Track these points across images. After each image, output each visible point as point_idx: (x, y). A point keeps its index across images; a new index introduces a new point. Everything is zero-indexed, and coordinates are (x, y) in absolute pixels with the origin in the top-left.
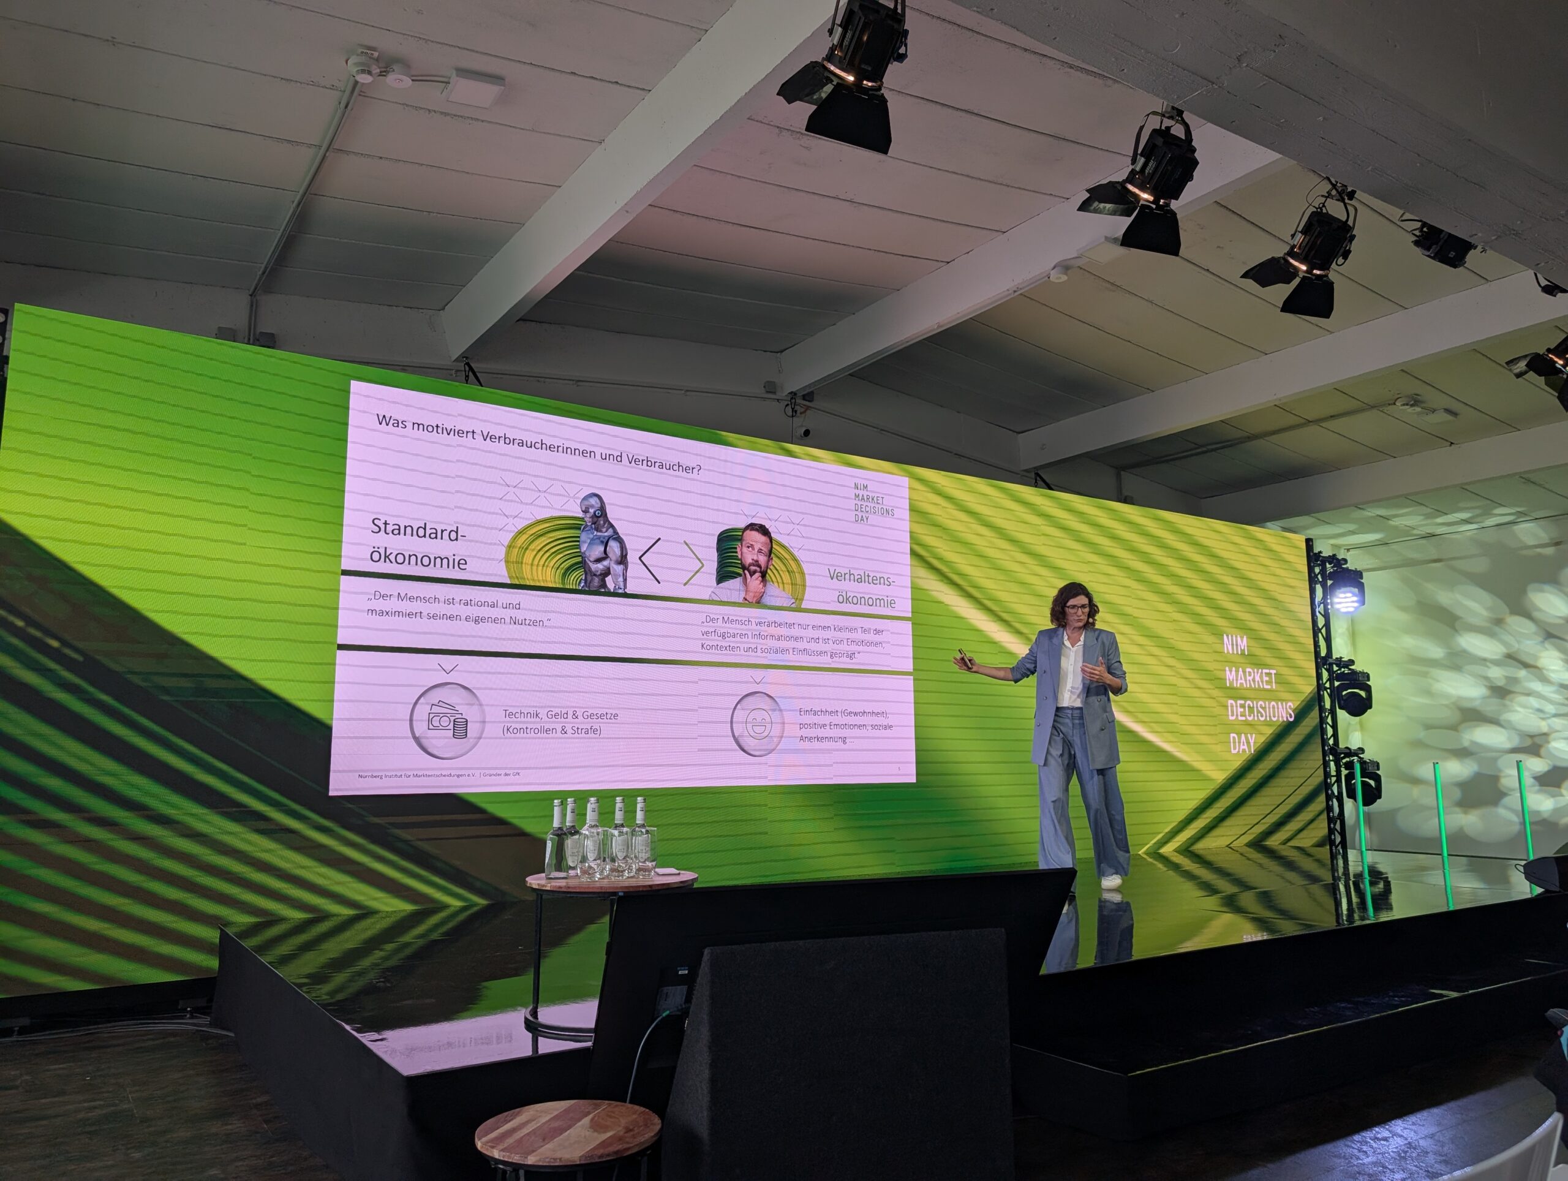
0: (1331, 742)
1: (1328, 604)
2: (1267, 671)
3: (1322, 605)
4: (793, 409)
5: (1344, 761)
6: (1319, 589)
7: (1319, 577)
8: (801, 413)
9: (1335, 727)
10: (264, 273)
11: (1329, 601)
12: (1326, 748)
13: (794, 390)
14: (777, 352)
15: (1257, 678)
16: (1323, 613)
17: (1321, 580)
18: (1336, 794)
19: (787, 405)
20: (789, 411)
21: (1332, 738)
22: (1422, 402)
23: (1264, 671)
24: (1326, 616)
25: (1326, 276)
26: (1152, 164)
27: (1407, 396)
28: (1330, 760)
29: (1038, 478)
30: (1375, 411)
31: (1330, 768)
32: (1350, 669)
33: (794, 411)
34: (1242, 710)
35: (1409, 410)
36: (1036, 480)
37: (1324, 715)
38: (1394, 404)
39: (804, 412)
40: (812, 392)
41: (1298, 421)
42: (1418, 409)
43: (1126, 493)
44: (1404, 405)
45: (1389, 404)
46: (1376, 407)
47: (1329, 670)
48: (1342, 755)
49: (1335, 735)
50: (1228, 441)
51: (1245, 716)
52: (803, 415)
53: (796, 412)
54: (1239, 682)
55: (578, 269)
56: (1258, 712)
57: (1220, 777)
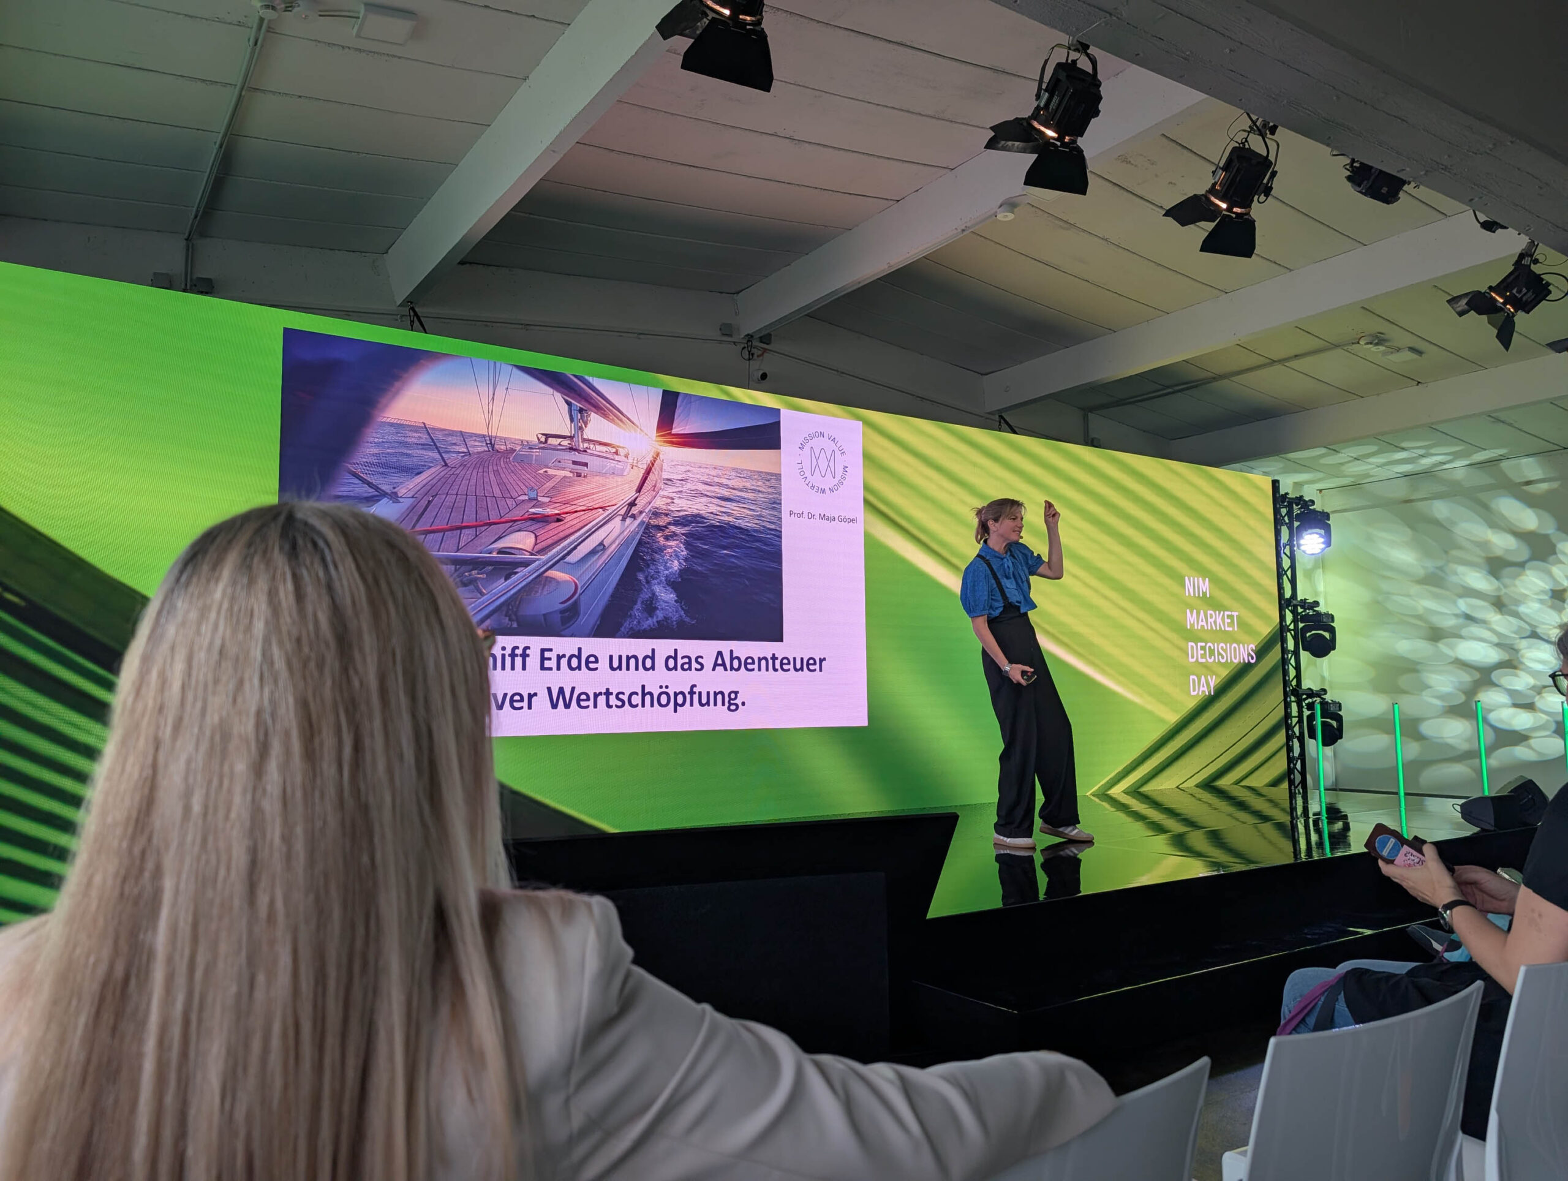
0: (1294, 683)
1: (1294, 546)
2: (1229, 613)
3: (1288, 547)
4: (749, 352)
5: (1307, 702)
6: (1285, 532)
7: (1286, 519)
8: (758, 356)
9: (1298, 668)
10: (196, 217)
11: (1295, 543)
12: (1288, 689)
13: (750, 332)
14: (734, 294)
15: (1219, 620)
16: (1289, 555)
17: (1287, 521)
18: (1298, 734)
19: (744, 348)
20: (746, 352)
21: (1295, 680)
22: (1385, 340)
23: (1227, 613)
24: (1292, 558)
25: (1248, 214)
26: (1055, 100)
27: (1370, 335)
28: (1291, 701)
29: (1002, 421)
30: (1339, 351)
31: (1291, 709)
32: (1315, 611)
33: (751, 354)
34: (1203, 652)
35: (1374, 349)
36: (1000, 422)
37: (1286, 656)
38: (1358, 343)
39: (762, 355)
40: (769, 335)
41: (1262, 360)
42: (1382, 348)
43: (1093, 434)
44: (1367, 343)
45: (1353, 343)
46: (1339, 346)
47: (1294, 612)
48: (1304, 696)
49: (1298, 676)
50: (1193, 382)
51: (1206, 658)
52: (761, 358)
53: (753, 354)
54: (1200, 623)
55: (514, 209)
56: (1219, 654)
57: (1173, 718)
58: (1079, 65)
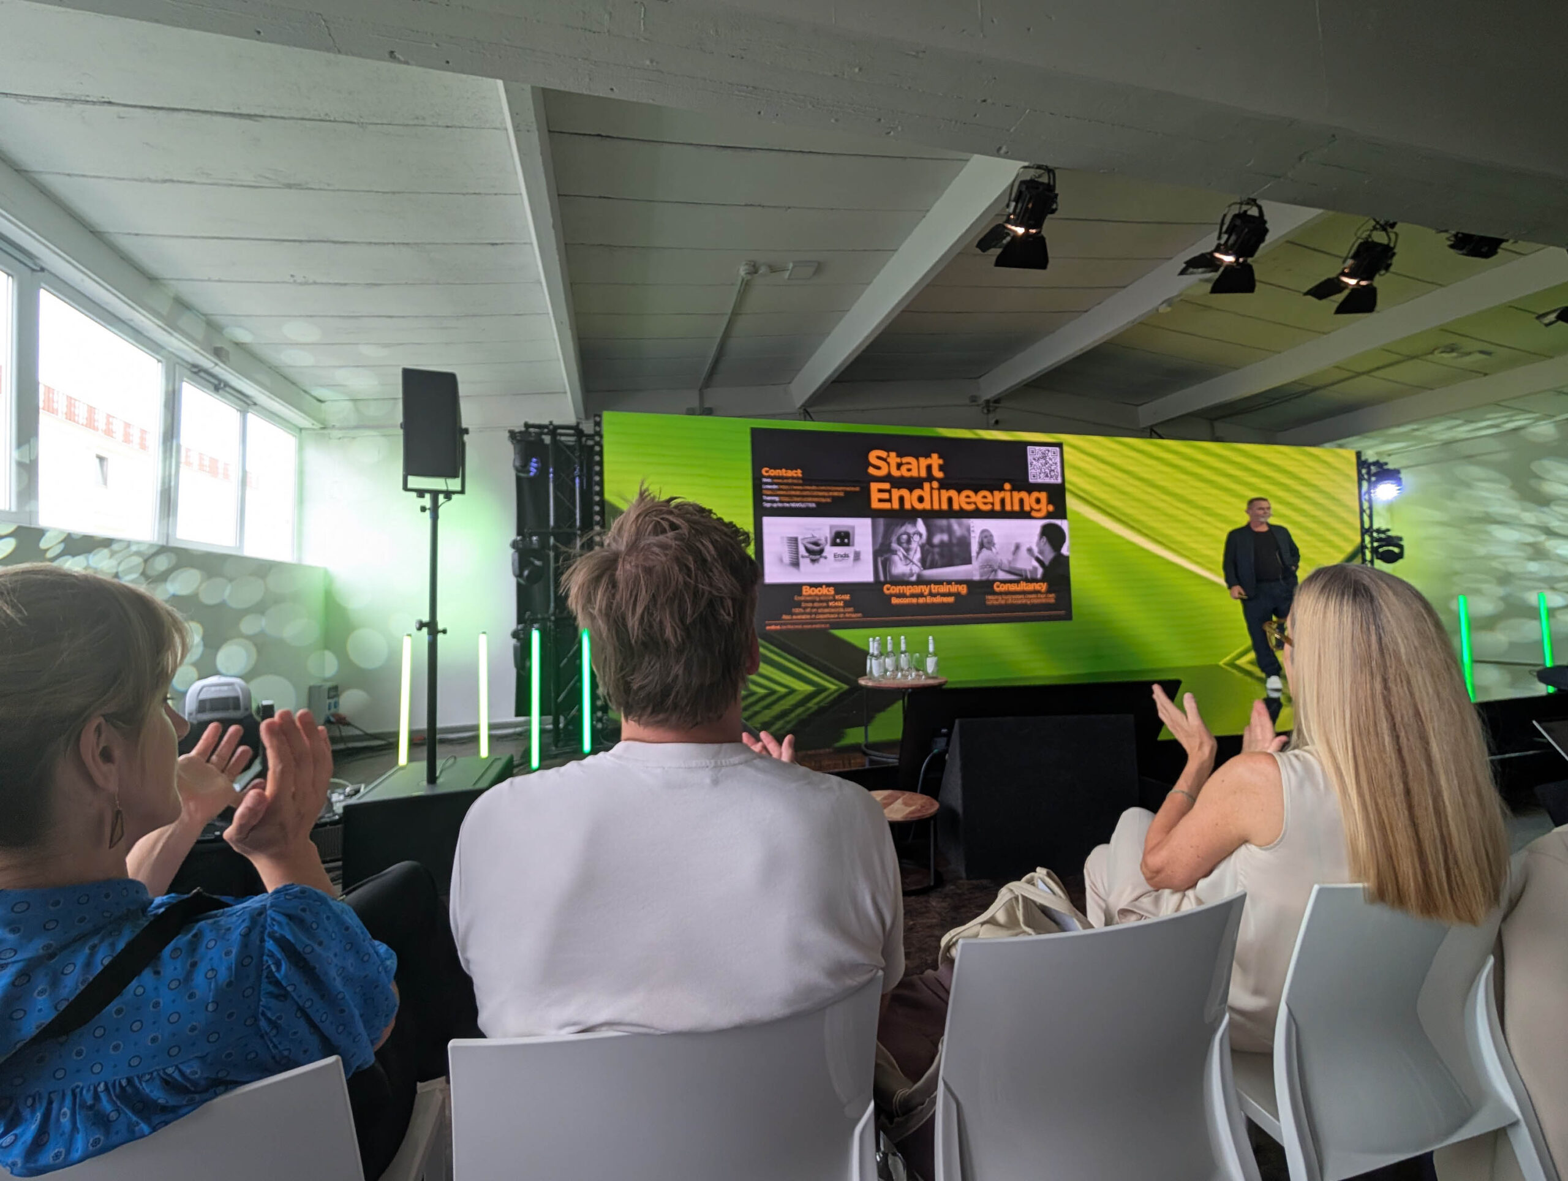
1: (1371, 493)
3: (1367, 494)
4: (988, 409)
6: (1365, 484)
7: (1367, 476)
10: (705, 378)
11: (1373, 491)
13: (988, 398)
14: (977, 378)
16: (1368, 500)
20: (985, 409)
22: (1457, 349)
25: (1373, 284)
27: (1444, 347)
30: (1415, 360)
32: (1387, 535)
35: (1447, 355)
36: (1151, 433)
38: (1433, 353)
40: (999, 399)
42: (1454, 354)
44: (1441, 352)
45: (1428, 354)
46: (1416, 357)
47: (1371, 536)
52: (995, 412)
53: (990, 411)
58: (1249, 213)
